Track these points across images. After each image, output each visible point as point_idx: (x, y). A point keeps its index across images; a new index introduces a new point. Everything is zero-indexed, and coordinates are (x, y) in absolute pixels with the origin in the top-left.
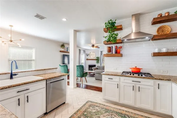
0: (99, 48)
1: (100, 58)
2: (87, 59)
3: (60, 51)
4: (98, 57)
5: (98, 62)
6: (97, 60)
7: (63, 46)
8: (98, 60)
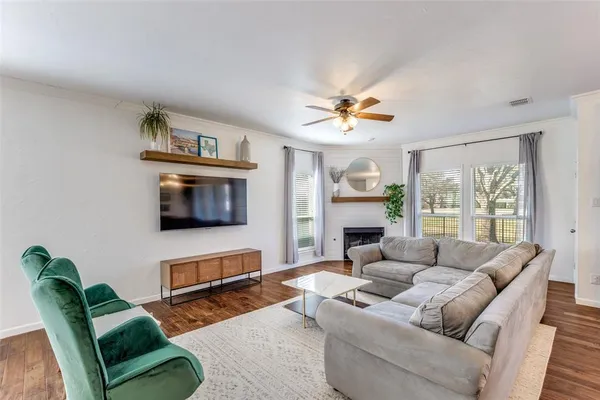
0: (388, 118)
1: (405, 189)
2: (336, 200)
3: (149, 156)
4: (395, 188)
5: (396, 212)
6: (388, 199)
7: (154, 121)
8: (394, 199)
